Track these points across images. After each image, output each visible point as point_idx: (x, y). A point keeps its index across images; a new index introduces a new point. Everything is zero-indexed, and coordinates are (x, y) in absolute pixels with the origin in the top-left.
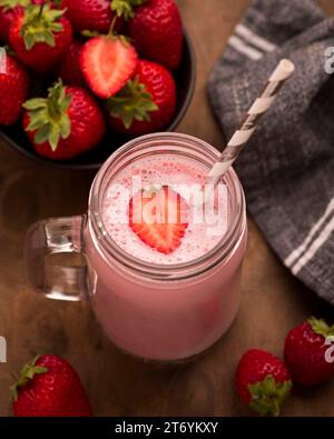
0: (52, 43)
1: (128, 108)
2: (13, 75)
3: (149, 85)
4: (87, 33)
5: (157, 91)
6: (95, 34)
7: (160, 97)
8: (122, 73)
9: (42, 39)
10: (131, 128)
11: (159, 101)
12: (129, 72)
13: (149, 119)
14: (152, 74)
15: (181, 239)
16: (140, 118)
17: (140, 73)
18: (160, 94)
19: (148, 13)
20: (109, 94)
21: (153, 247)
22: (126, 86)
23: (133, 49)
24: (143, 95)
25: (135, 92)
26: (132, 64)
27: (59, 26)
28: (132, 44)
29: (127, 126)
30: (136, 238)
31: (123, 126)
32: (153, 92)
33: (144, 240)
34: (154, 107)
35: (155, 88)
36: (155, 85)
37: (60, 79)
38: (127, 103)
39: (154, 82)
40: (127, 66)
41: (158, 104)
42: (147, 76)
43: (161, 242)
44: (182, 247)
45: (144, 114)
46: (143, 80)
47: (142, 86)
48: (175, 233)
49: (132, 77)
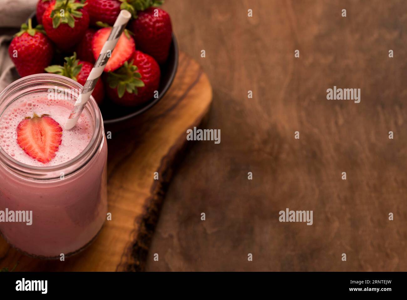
0: (72, 25)
1: (122, 83)
2: (41, 46)
3: (140, 68)
4: (100, 23)
5: (146, 73)
6: (106, 25)
7: (147, 78)
8: (122, 55)
9: (66, 21)
10: (123, 97)
11: (146, 81)
12: (127, 56)
13: (136, 93)
14: (143, 60)
15: (56, 153)
16: (130, 91)
17: (135, 58)
18: (147, 75)
19: (147, 17)
20: (110, 70)
21: (34, 158)
22: (123, 66)
23: (132, 40)
24: (135, 75)
25: (130, 71)
26: (130, 51)
27: (79, 14)
28: (132, 37)
29: (120, 96)
30: (22, 152)
31: (117, 96)
32: (142, 73)
33: (27, 153)
34: (142, 84)
35: (144, 71)
36: (145, 68)
37: (75, 53)
38: (122, 80)
39: (145, 66)
40: (125, 51)
41: (145, 83)
42: (140, 62)
43: (40, 154)
44: (56, 158)
45: (134, 88)
46: (137, 63)
47: (135, 67)
48: (51, 148)
49: (129, 60)
